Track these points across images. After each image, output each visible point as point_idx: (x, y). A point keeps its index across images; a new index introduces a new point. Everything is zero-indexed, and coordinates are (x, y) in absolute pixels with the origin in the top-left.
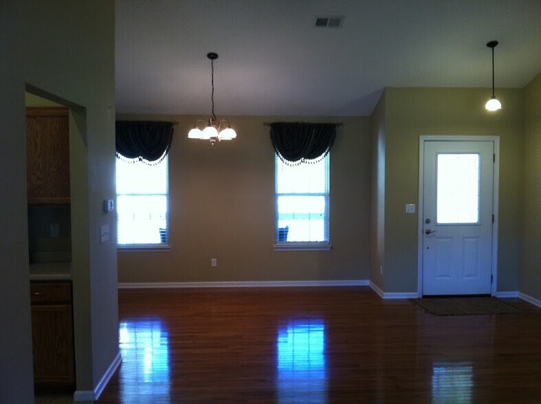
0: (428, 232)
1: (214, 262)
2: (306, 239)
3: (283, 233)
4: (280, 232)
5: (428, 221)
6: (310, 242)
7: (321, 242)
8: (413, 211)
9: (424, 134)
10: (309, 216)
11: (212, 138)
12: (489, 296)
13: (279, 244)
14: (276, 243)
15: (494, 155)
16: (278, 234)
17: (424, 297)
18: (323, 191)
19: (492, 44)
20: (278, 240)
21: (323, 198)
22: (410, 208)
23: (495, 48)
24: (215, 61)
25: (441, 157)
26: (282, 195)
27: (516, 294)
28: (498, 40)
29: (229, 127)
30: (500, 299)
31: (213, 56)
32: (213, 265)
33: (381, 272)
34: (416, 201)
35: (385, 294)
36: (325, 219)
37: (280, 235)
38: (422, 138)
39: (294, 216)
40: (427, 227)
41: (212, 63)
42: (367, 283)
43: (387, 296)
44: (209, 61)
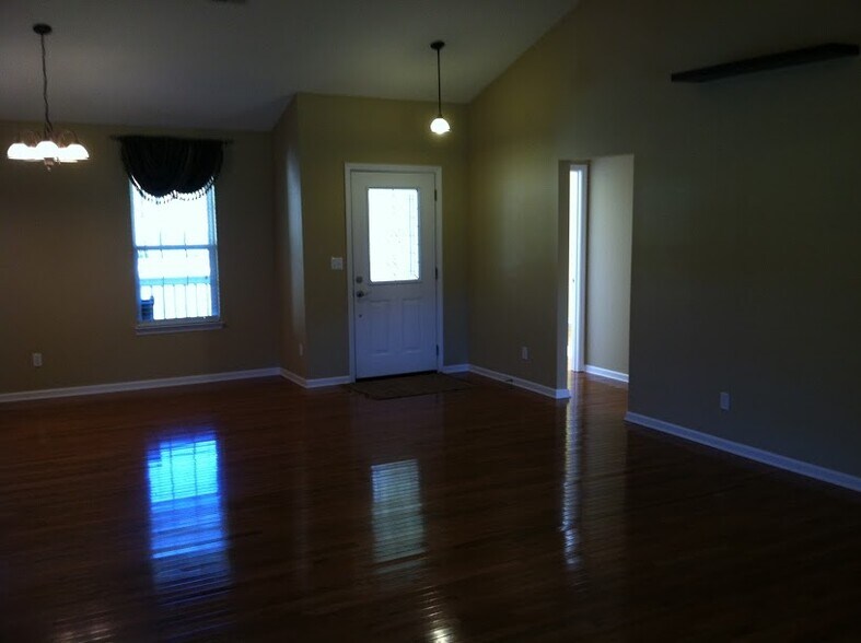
0: (360, 295)
1: (37, 358)
2: (182, 315)
3: (147, 308)
4: (143, 305)
5: (359, 280)
6: (187, 319)
7: (208, 318)
8: (341, 267)
9: (350, 161)
10: (187, 281)
11: (47, 159)
12: (434, 372)
13: (143, 324)
14: (138, 323)
15: (436, 192)
16: (140, 309)
17: (358, 380)
18: (206, 243)
19: (438, 46)
20: (140, 318)
21: (206, 252)
22: (336, 263)
23: (441, 51)
24: (45, 37)
25: (372, 192)
26: (145, 248)
27: (465, 368)
28: (444, 40)
29: (77, 142)
30: (449, 375)
31: (43, 30)
32: (35, 364)
33: (301, 354)
34: (343, 253)
35: (308, 381)
36: (213, 284)
37: (143, 310)
38: (348, 167)
39: (163, 282)
40: (359, 288)
41: (42, 41)
42: (277, 371)
43: (312, 384)
44: (38, 37)
